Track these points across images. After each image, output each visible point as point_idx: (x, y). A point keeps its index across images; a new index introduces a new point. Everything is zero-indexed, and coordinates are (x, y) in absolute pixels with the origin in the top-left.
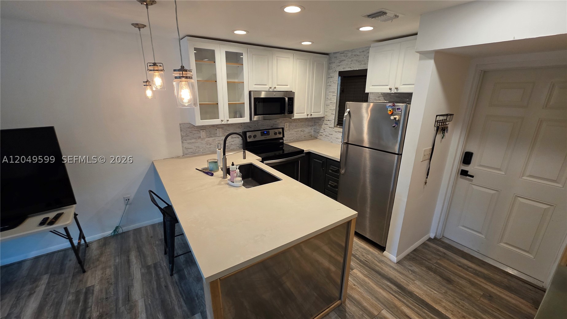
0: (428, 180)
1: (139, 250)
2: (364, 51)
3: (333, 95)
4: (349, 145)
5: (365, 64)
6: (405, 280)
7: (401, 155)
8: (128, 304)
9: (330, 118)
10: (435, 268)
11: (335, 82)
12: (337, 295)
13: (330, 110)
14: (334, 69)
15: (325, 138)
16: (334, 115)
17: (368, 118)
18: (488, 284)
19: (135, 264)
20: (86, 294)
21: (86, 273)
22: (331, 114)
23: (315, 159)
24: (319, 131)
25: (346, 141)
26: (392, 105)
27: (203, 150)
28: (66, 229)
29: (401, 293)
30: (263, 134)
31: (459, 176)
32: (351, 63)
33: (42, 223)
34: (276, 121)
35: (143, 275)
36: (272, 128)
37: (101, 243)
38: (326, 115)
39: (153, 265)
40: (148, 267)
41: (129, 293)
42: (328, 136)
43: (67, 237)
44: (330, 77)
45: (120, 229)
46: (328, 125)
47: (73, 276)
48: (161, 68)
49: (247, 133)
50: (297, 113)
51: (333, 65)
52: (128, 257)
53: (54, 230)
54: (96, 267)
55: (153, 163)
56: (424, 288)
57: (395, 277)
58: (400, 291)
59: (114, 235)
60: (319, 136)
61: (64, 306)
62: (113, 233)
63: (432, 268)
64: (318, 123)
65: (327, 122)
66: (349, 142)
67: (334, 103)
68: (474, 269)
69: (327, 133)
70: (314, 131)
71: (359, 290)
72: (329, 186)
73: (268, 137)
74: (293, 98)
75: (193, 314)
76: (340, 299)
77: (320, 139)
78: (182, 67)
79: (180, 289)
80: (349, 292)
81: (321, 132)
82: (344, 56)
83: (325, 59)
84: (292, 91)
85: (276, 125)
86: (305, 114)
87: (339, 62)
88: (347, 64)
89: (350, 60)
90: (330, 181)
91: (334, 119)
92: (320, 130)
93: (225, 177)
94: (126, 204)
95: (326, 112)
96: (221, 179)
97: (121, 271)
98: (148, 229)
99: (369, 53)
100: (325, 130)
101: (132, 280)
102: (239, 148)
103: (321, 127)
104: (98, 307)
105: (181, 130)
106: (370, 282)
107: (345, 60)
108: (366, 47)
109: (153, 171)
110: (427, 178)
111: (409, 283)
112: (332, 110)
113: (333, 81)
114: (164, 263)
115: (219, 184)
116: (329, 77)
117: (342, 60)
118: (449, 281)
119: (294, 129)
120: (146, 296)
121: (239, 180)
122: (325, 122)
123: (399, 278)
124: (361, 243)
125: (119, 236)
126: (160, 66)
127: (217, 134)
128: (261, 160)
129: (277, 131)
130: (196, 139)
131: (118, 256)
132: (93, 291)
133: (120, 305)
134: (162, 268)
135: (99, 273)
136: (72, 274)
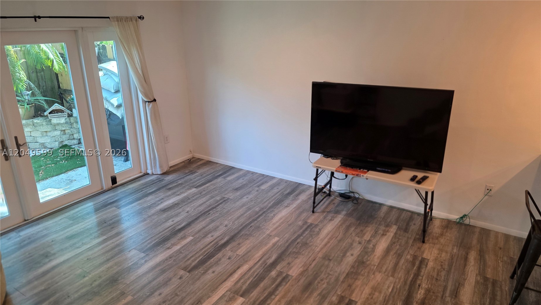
1: (481, 254)
8: (455, 299)
19: (472, 266)
20: (421, 263)
21: (424, 244)
28: (427, 193)
33: (413, 179)
35: (477, 282)
37: (443, 223)
39: (491, 280)
40: (486, 279)
41: (458, 290)
43: (424, 201)
45: (468, 219)
47: (414, 240)
52: (467, 254)
53: (418, 190)
54: (434, 244)
59: (458, 223)
61: (403, 260)
62: (458, 220)
94: (486, 193)
97: (456, 263)
98: (500, 236)
101: (465, 280)
104: (428, 281)
114: (506, 287)
125: (463, 227)
131: (457, 246)
132: (427, 264)
133: (448, 293)
134: (502, 290)
135: (435, 252)
136: (413, 238)
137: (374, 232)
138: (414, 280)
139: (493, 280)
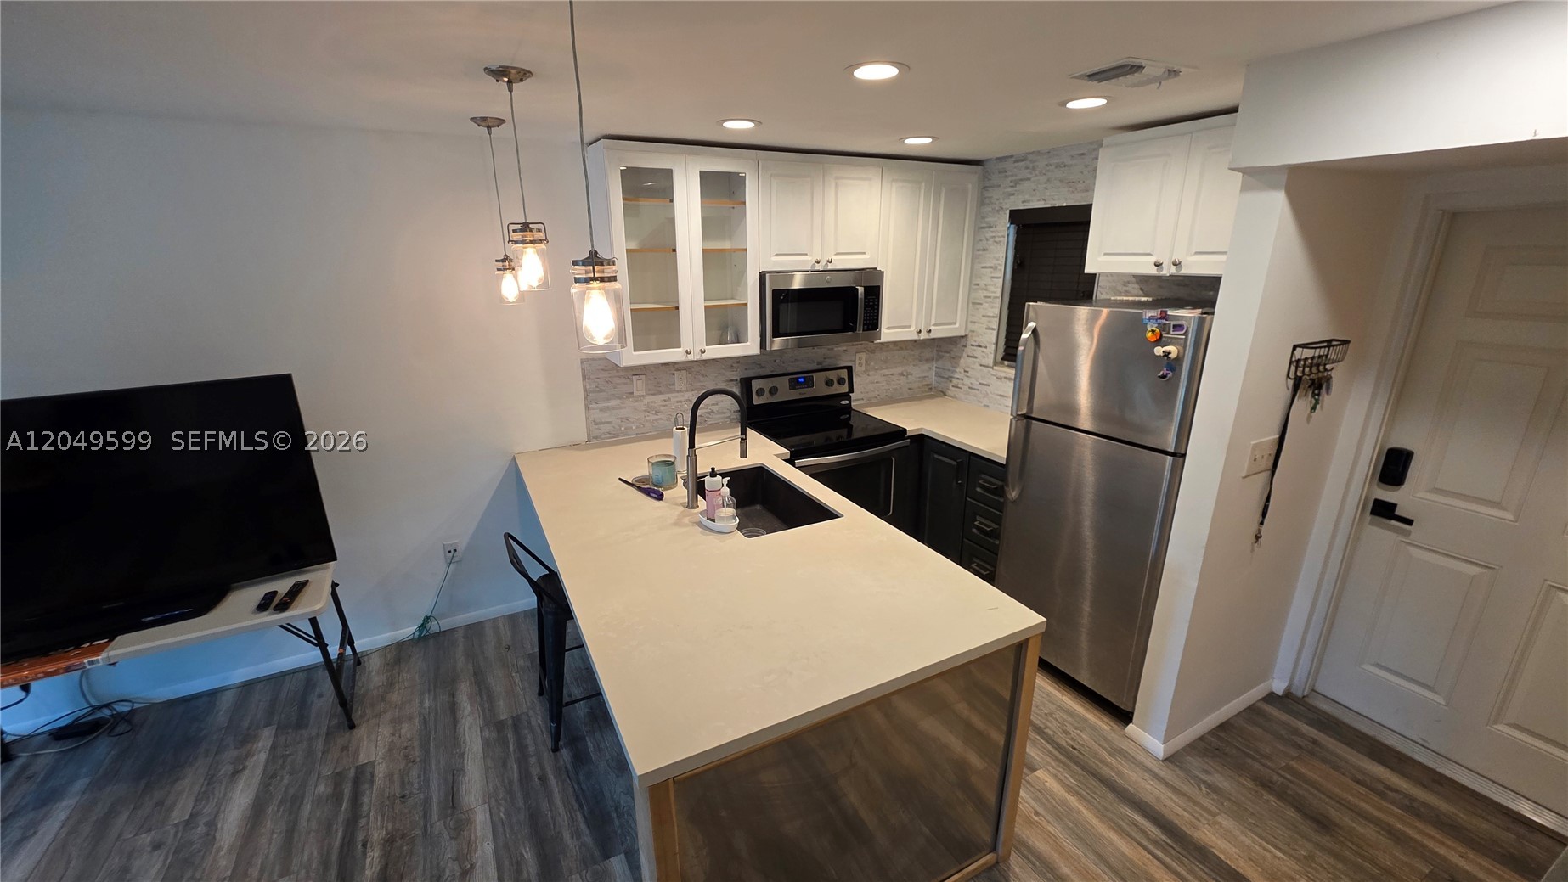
0: (1264, 528)
1: (479, 680)
2: (1082, 154)
3: (993, 275)
4: (1034, 422)
5: (1087, 191)
6: (1185, 810)
7: (1184, 456)
8: (452, 815)
9: (982, 340)
10: (1282, 783)
11: (1001, 239)
12: (987, 837)
13: (984, 316)
14: (997, 202)
15: (969, 394)
16: (995, 333)
17: (1090, 349)
18: (1449, 843)
19: (469, 715)
20: (357, 781)
21: (355, 731)
22: (987, 329)
23: (936, 453)
24: (952, 375)
25: (1024, 411)
26: (1159, 316)
27: (637, 427)
28: (314, 622)
29: (1170, 846)
30: (794, 384)
31: (1368, 517)
32: (1046, 188)
33: (263, 606)
34: (832, 349)
35: (486, 744)
36: (820, 367)
37: (389, 656)
38: (973, 331)
39: (510, 722)
40: (499, 726)
41: (455, 789)
42: (974, 389)
43: (316, 642)
44: (985, 225)
45: (435, 623)
46: (976, 357)
47: (327, 734)
48: (541, 235)
49: (754, 383)
50: (888, 328)
51: (994, 194)
52: (453, 696)
53: (289, 624)
54: (379, 715)
55: (514, 459)
56: (1243, 838)
57: (1158, 800)
58: (1169, 841)
59: (420, 639)
60: (951, 388)
61: (309, 807)
62: (417, 633)
63: (1271, 782)
64: (948, 353)
65: (975, 350)
66: (1032, 413)
67: (996, 297)
68: (1407, 796)
69: (973, 381)
70: (937, 375)
71: (1050, 829)
72: (974, 530)
73: (807, 393)
74: (879, 287)
75: (607, 856)
76: (994, 849)
77: (956, 398)
78: (594, 253)
79: (576, 787)
80: (1020, 830)
81: (958, 379)
82: (1027, 168)
83: (970, 176)
84: (876, 269)
85: (831, 358)
86: (912, 329)
87: (1012, 184)
88: (1034, 190)
89: (1043, 179)
90: (978, 518)
91: (994, 341)
92: (954, 372)
93: (692, 504)
94: (449, 561)
95: (971, 322)
96: (682, 509)
97: (436, 732)
98: (501, 625)
99: (1097, 159)
100: (967, 372)
101: (462, 755)
102: (731, 421)
103: (956, 365)
104: (383, 816)
105: (584, 377)
106: (1081, 808)
107: (1029, 179)
108: (1091, 143)
109: (514, 484)
110: (1262, 523)
111: (1199, 821)
112: (989, 317)
113: (994, 237)
114: (538, 717)
115: (677, 523)
116: (981, 226)
117: (1021, 180)
118: (1323, 824)
119: (882, 369)
120: (493, 800)
121: (728, 515)
122: (969, 350)
123: (1169, 803)
124: (1063, 695)
125: (431, 642)
126: (539, 230)
127: (674, 384)
128: (789, 458)
129: (832, 375)
130: (619, 398)
131: (429, 691)
132: (372, 776)
133: (434, 816)
134: (533, 732)
135: (385, 731)
136: (324, 730)
137: (206, 782)
138: (347, 840)
139: (513, 718)
